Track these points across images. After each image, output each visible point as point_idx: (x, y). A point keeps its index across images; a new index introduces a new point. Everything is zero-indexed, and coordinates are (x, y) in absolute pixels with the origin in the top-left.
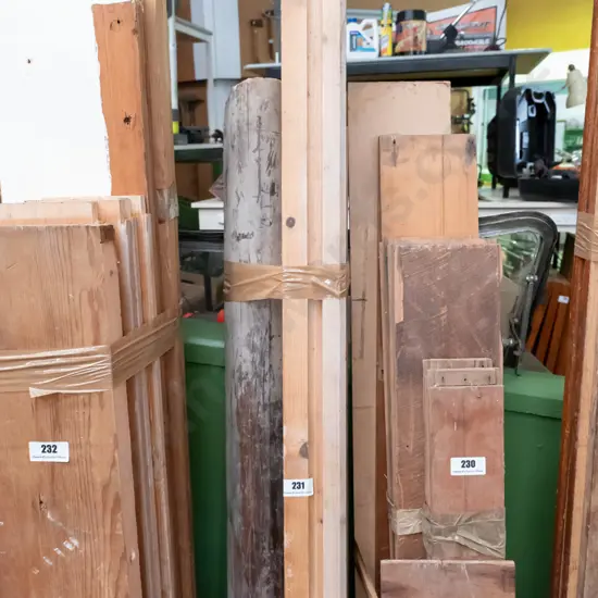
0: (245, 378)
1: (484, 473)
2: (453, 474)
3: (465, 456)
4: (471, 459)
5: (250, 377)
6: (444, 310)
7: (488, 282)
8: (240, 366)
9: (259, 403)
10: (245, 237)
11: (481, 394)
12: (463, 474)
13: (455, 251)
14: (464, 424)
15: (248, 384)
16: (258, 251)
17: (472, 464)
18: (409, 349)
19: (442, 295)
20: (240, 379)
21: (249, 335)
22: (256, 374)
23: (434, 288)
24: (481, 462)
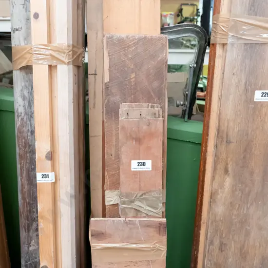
0: (20, 116)
1: (150, 169)
2: (132, 170)
3: (139, 159)
4: (143, 161)
5: (23, 115)
6: (133, 75)
7: (159, 59)
8: (18, 109)
9: (28, 130)
10: (17, 30)
11: (149, 123)
12: (138, 170)
13: (140, 39)
14: (139, 140)
15: (22, 119)
16: (25, 39)
17: (144, 164)
18: (112, 99)
19: (132, 66)
20: (18, 116)
21: (22, 90)
22: (26, 113)
23: (127, 62)
24: (149, 163)
